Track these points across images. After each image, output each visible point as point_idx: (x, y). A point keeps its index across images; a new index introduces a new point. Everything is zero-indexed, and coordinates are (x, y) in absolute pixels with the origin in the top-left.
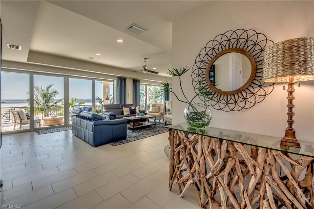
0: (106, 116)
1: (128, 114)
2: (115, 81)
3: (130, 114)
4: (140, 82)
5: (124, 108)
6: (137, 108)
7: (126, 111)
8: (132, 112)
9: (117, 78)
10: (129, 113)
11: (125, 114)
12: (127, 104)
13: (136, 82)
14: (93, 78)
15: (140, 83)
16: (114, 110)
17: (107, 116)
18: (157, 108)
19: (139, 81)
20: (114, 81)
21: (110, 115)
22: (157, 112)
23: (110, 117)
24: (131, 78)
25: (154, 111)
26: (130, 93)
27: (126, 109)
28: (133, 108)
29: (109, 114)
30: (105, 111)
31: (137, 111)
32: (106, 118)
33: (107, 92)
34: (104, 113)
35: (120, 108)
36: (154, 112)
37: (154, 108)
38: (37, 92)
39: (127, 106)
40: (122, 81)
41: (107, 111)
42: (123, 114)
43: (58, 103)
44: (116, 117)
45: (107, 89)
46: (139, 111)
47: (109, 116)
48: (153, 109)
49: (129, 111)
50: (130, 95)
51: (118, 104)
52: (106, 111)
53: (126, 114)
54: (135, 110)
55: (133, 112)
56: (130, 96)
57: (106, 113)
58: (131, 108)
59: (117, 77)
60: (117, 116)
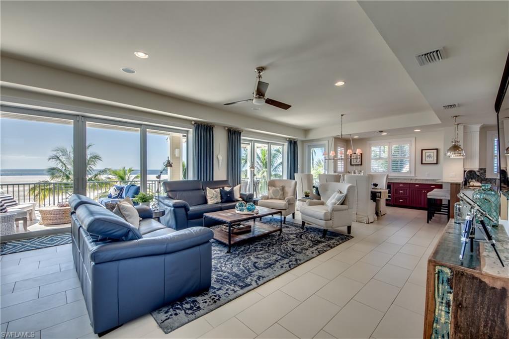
0: (166, 207)
1: (217, 203)
2: (191, 131)
3: (222, 202)
4: (242, 134)
5: (207, 188)
6: (236, 188)
7: (213, 196)
8: (225, 198)
9: (194, 125)
10: (219, 200)
11: (210, 202)
12: (215, 180)
13: (234, 135)
14: (141, 125)
15: (242, 138)
16: (185, 194)
17: (169, 208)
18: (278, 188)
19: (240, 133)
20: (188, 131)
21: (176, 207)
22: (278, 197)
23: (174, 210)
24: (225, 127)
25: (272, 195)
26: (220, 158)
27: (213, 191)
28: (227, 189)
29: (172, 202)
30: (165, 195)
31: (237, 196)
32: (166, 213)
33: (177, 156)
34: (162, 201)
35: (199, 189)
36: (272, 199)
37: (273, 188)
38: (64, 157)
39: (214, 184)
40: (204, 132)
41: (170, 195)
42: (206, 202)
43: (100, 175)
44: (189, 210)
45: (176, 150)
46: (241, 194)
47: (173, 208)
48: (271, 191)
49: (219, 195)
50: (221, 161)
51: (196, 179)
52: (168, 195)
53: (212, 202)
54: (231, 193)
55: (228, 199)
56: (220, 163)
57: (167, 201)
58: (223, 188)
59: (193, 123)
60: (191, 208)
